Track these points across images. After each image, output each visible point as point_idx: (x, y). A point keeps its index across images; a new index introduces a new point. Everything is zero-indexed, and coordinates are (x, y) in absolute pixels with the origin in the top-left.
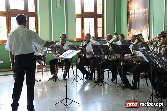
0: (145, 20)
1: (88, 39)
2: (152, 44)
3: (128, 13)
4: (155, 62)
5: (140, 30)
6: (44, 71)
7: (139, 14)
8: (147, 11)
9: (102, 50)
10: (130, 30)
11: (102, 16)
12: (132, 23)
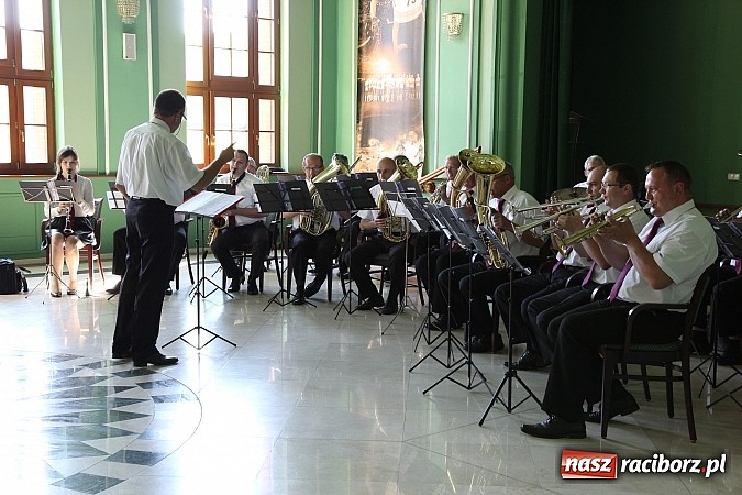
0: (413, 111)
1: (240, 166)
2: (433, 188)
3: (360, 86)
4: (437, 229)
5: (398, 143)
6: (96, 271)
7: (394, 91)
8: (418, 84)
9: (287, 197)
10: (364, 143)
11: (272, 93)
12: (373, 120)
